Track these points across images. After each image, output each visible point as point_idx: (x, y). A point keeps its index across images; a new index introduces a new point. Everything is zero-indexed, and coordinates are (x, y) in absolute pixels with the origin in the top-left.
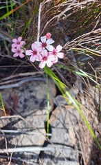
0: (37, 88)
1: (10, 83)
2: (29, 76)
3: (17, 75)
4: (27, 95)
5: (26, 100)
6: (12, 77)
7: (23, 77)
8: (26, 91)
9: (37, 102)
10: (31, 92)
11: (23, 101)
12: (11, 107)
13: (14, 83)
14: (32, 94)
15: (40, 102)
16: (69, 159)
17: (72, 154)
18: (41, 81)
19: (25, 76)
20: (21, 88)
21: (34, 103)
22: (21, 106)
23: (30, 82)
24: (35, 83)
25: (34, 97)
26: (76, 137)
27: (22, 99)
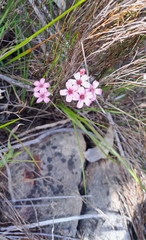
0: (61, 143)
1: (27, 140)
2: (48, 128)
3: (33, 129)
4: (49, 152)
5: (49, 160)
6: (27, 132)
7: (41, 130)
8: (48, 148)
9: (64, 161)
10: (55, 148)
11: (46, 161)
12: (33, 170)
13: (31, 139)
14: (56, 150)
15: (68, 159)
16: (116, 229)
17: (118, 221)
18: (64, 133)
19: (44, 129)
20: (41, 145)
21: (60, 162)
22: (45, 167)
23: (50, 136)
24: (57, 137)
25: (59, 154)
26: (120, 199)
27: (45, 159)
